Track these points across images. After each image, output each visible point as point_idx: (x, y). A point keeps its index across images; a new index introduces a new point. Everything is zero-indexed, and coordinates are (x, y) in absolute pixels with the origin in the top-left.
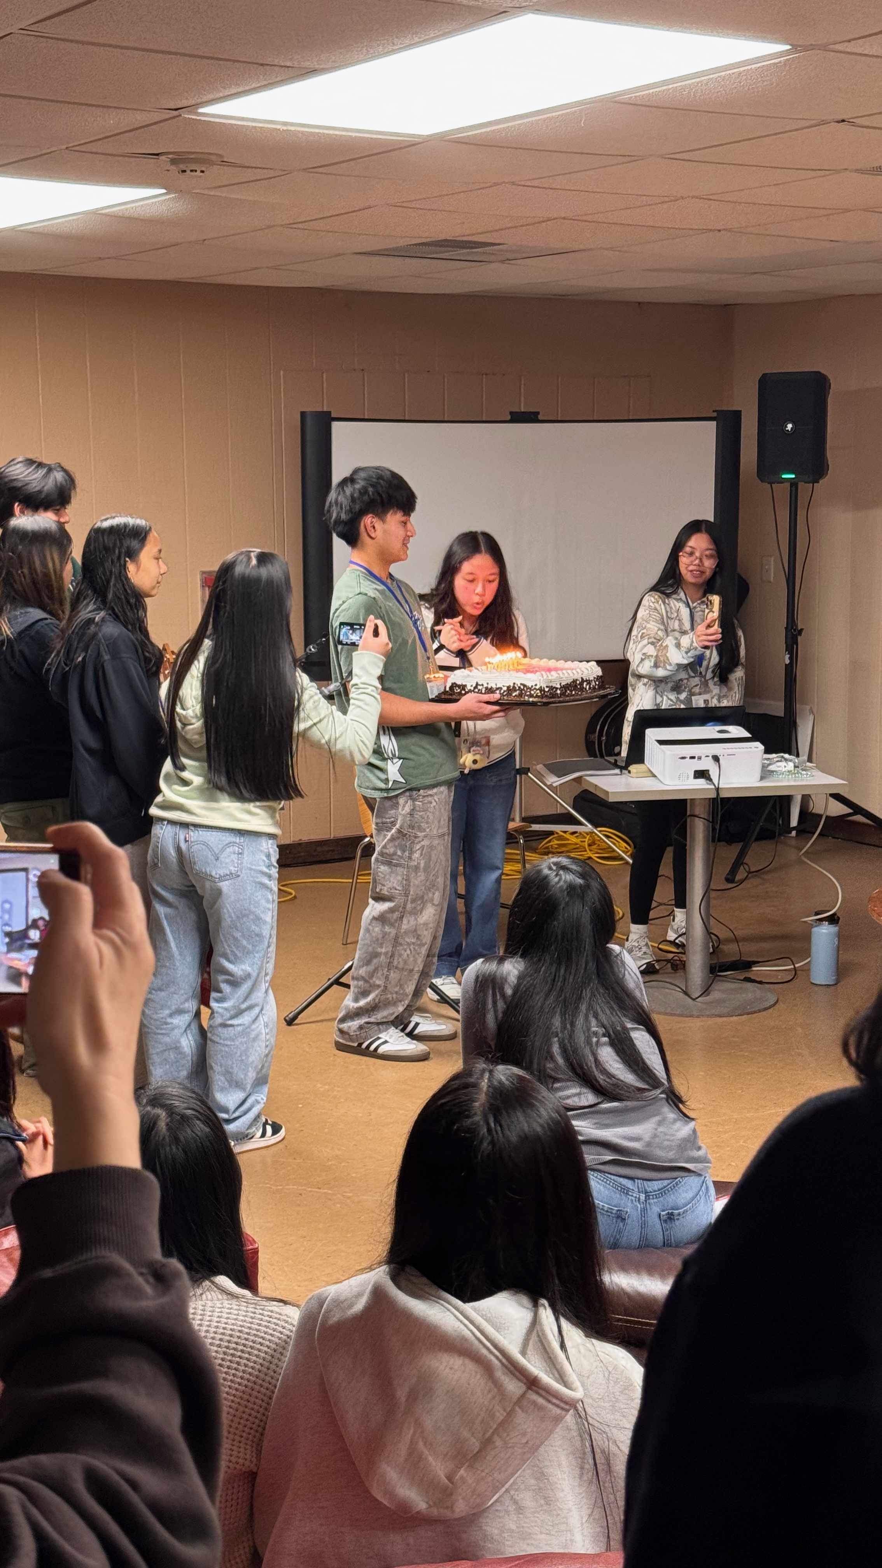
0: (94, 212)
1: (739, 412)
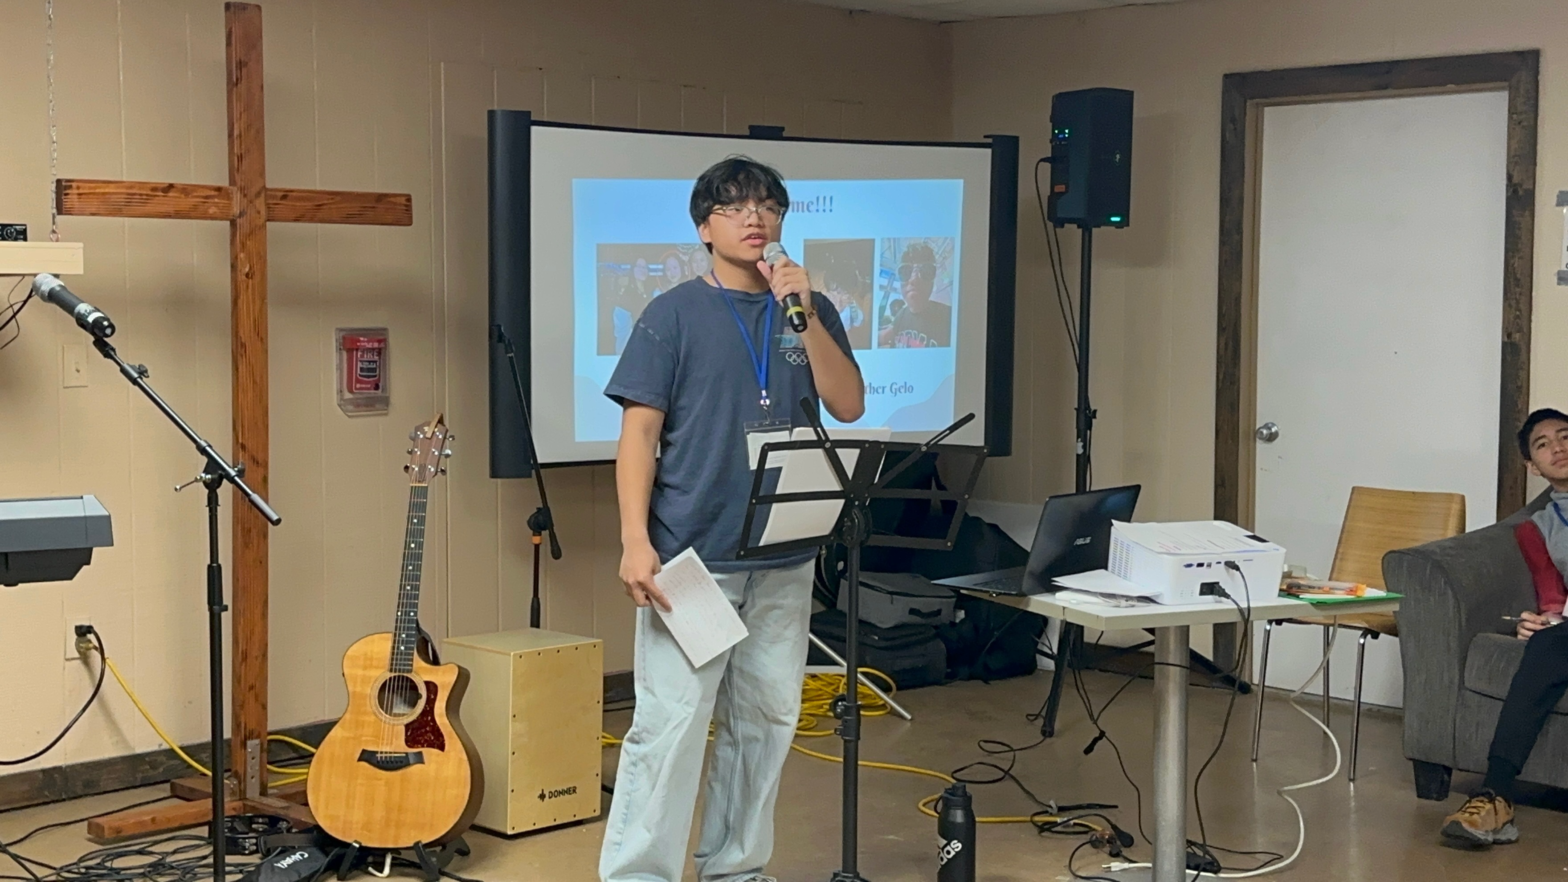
1: (1016, 139)
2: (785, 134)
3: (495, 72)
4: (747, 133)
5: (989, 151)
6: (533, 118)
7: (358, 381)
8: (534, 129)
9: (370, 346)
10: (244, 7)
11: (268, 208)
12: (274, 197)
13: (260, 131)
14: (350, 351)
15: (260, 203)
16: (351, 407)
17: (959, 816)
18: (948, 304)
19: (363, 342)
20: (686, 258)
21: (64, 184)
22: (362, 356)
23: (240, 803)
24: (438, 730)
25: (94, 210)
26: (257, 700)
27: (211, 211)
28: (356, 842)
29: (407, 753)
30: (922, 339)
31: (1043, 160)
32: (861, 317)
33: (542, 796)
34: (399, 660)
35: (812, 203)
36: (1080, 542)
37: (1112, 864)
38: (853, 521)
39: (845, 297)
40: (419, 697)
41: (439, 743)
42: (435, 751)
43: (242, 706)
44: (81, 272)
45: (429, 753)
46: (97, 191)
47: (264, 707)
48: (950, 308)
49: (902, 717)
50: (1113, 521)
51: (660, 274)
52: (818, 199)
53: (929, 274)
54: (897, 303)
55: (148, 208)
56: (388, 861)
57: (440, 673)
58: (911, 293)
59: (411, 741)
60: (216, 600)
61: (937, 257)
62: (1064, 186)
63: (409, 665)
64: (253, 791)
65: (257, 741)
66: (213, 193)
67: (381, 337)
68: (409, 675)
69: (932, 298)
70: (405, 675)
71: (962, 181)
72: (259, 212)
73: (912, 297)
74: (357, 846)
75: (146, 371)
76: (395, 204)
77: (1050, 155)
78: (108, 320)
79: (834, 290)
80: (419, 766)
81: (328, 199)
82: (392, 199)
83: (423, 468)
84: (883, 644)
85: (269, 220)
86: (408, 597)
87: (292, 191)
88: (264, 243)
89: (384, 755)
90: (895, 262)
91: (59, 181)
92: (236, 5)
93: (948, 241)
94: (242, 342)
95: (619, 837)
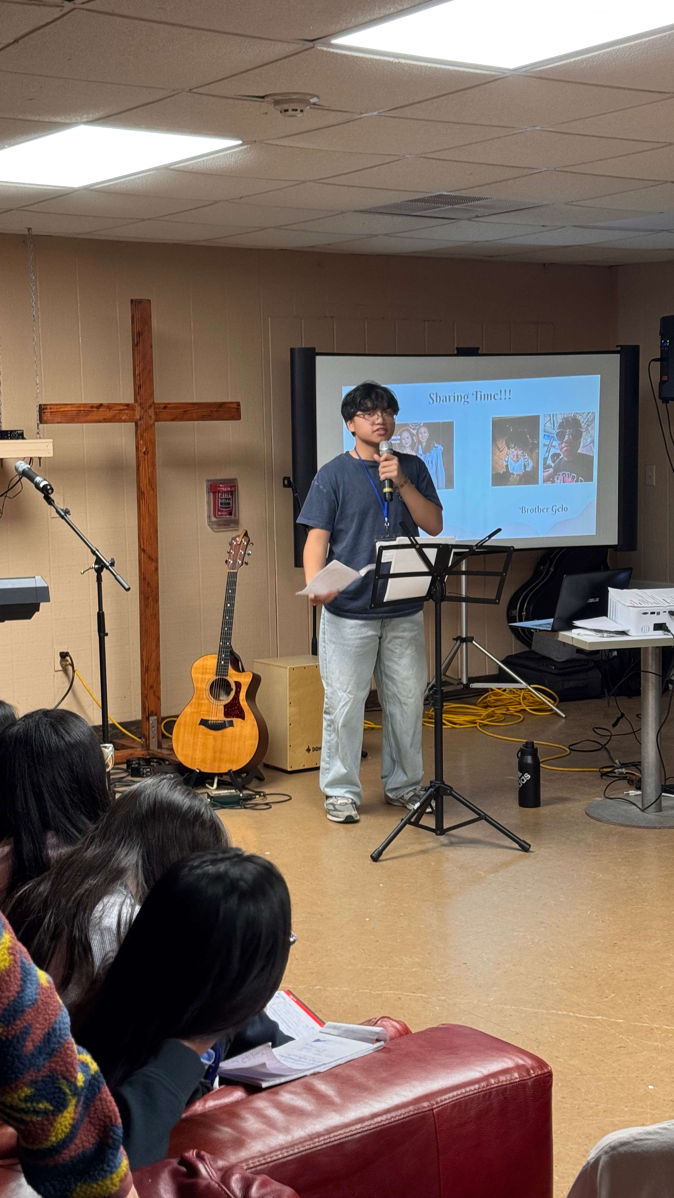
0: (166, 168)
1: (637, 347)
2: (480, 352)
3: (303, 321)
4: (456, 352)
5: (618, 356)
6: (317, 351)
7: (219, 511)
8: (318, 358)
9: (225, 489)
10: (140, 301)
11: (156, 414)
12: (159, 408)
13: (151, 372)
14: (214, 493)
15: (151, 412)
16: (215, 526)
17: (529, 759)
18: (591, 455)
19: (222, 487)
20: (414, 432)
21: (43, 407)
22: (222, 496)
23: (146, 752)
24: (242, 708)
25: (59, 420)
26: (154, 695)
27: (123, 418)
28: (198, 769)
29: (224, 721)
30: (573, 478)
31: (653, 360)
32: (531, 465)
33: (308, 750)
34: (221, 670)
35: (497, 394)
36: (591, 600)
37: (630, 792)
38: (436, 588)
39: (520, 452)
40: (232, 690)
41: (241, 715)
42: (240, 720)
43: (146, 697)
44: (52, 455)
45: (236, 721)
46: (61, 410)
47: (159, 698)
48: (593, 457)
49: (561, 717)
50: (609, 588)
51: (398, 442)
52: (501, 391)
53: (577, 436)
54: (556, 456)
55: (89, 418)
56: (216, 780)
57: (243, 677)
58: (565, 448)
59: (227, 714)
60: (102, 630)
61: (583, 425)
62: (667, 377)
63: (226, 672)
64: (153, 747)
65: (155, 718)
66: (125, 407)
67: (233, 484)
68: (226, 678)
69: (579, 451)
70: (224, 677)
71: (600, 376)
72: (151, 417)
73: (566, 450)
74: (198, 771)
75: (69, 512)
76: (230, 408)
77: (660, 357)
78: (50, 486)
79: (512, 448)
80: (231, 728)
81: (190, 407)
82: (229, 405)
83: (235, 561)
84: (556, 671)
85: (156, 421)
86: (226, 634)
87: (169, 404)
88: (154, 435)
89: (215, 722)
90: (554, 429)
91: (40, 405)
92: (136, 300)
93: (590, 414)
94: (142, 492)
95: (328, 765)
